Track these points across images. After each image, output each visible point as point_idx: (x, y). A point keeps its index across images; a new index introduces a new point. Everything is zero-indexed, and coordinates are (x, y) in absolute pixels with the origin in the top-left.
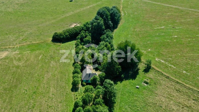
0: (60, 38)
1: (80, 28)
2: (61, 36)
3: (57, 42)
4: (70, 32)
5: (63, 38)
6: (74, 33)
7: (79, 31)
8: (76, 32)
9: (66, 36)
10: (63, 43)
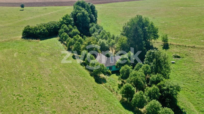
0: (36, 32)
1: (58, 22)
2: (37, 30)
3: (32, 39)
4: (48, 26)
5: (40, 33)
6: (52, 27)
7: (58, 26)
8: (55, 27)
9: (43, 30)
10: (41, 40)
